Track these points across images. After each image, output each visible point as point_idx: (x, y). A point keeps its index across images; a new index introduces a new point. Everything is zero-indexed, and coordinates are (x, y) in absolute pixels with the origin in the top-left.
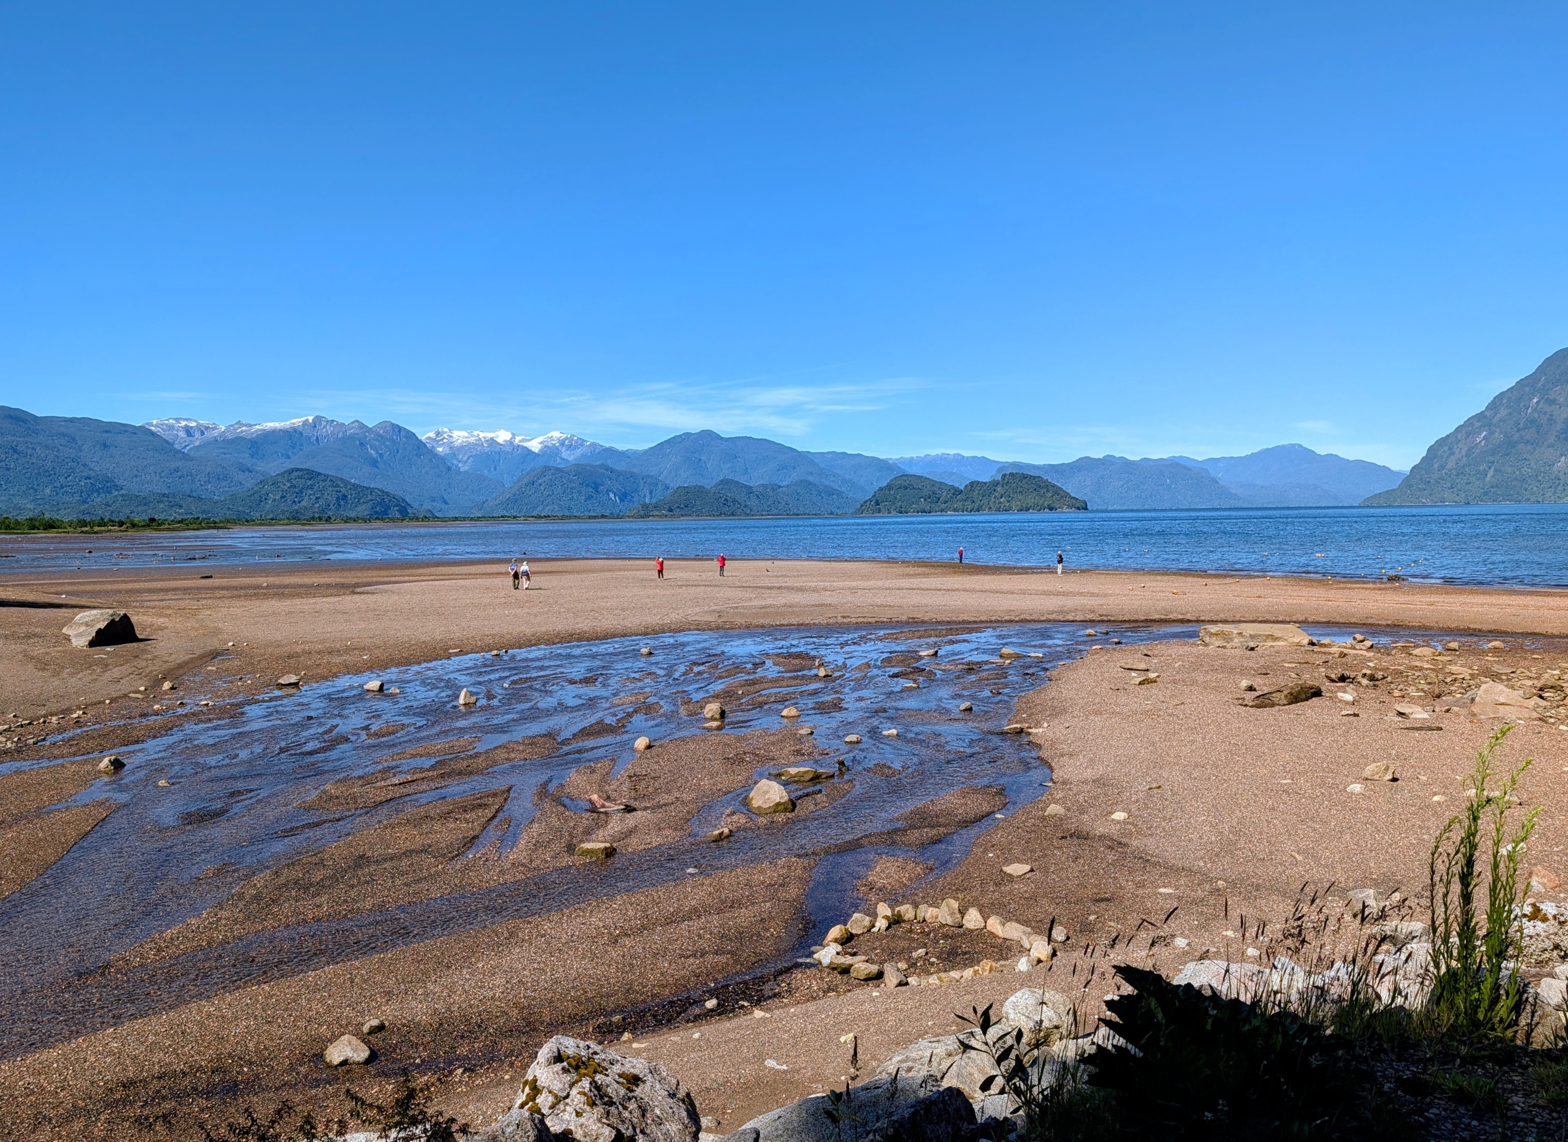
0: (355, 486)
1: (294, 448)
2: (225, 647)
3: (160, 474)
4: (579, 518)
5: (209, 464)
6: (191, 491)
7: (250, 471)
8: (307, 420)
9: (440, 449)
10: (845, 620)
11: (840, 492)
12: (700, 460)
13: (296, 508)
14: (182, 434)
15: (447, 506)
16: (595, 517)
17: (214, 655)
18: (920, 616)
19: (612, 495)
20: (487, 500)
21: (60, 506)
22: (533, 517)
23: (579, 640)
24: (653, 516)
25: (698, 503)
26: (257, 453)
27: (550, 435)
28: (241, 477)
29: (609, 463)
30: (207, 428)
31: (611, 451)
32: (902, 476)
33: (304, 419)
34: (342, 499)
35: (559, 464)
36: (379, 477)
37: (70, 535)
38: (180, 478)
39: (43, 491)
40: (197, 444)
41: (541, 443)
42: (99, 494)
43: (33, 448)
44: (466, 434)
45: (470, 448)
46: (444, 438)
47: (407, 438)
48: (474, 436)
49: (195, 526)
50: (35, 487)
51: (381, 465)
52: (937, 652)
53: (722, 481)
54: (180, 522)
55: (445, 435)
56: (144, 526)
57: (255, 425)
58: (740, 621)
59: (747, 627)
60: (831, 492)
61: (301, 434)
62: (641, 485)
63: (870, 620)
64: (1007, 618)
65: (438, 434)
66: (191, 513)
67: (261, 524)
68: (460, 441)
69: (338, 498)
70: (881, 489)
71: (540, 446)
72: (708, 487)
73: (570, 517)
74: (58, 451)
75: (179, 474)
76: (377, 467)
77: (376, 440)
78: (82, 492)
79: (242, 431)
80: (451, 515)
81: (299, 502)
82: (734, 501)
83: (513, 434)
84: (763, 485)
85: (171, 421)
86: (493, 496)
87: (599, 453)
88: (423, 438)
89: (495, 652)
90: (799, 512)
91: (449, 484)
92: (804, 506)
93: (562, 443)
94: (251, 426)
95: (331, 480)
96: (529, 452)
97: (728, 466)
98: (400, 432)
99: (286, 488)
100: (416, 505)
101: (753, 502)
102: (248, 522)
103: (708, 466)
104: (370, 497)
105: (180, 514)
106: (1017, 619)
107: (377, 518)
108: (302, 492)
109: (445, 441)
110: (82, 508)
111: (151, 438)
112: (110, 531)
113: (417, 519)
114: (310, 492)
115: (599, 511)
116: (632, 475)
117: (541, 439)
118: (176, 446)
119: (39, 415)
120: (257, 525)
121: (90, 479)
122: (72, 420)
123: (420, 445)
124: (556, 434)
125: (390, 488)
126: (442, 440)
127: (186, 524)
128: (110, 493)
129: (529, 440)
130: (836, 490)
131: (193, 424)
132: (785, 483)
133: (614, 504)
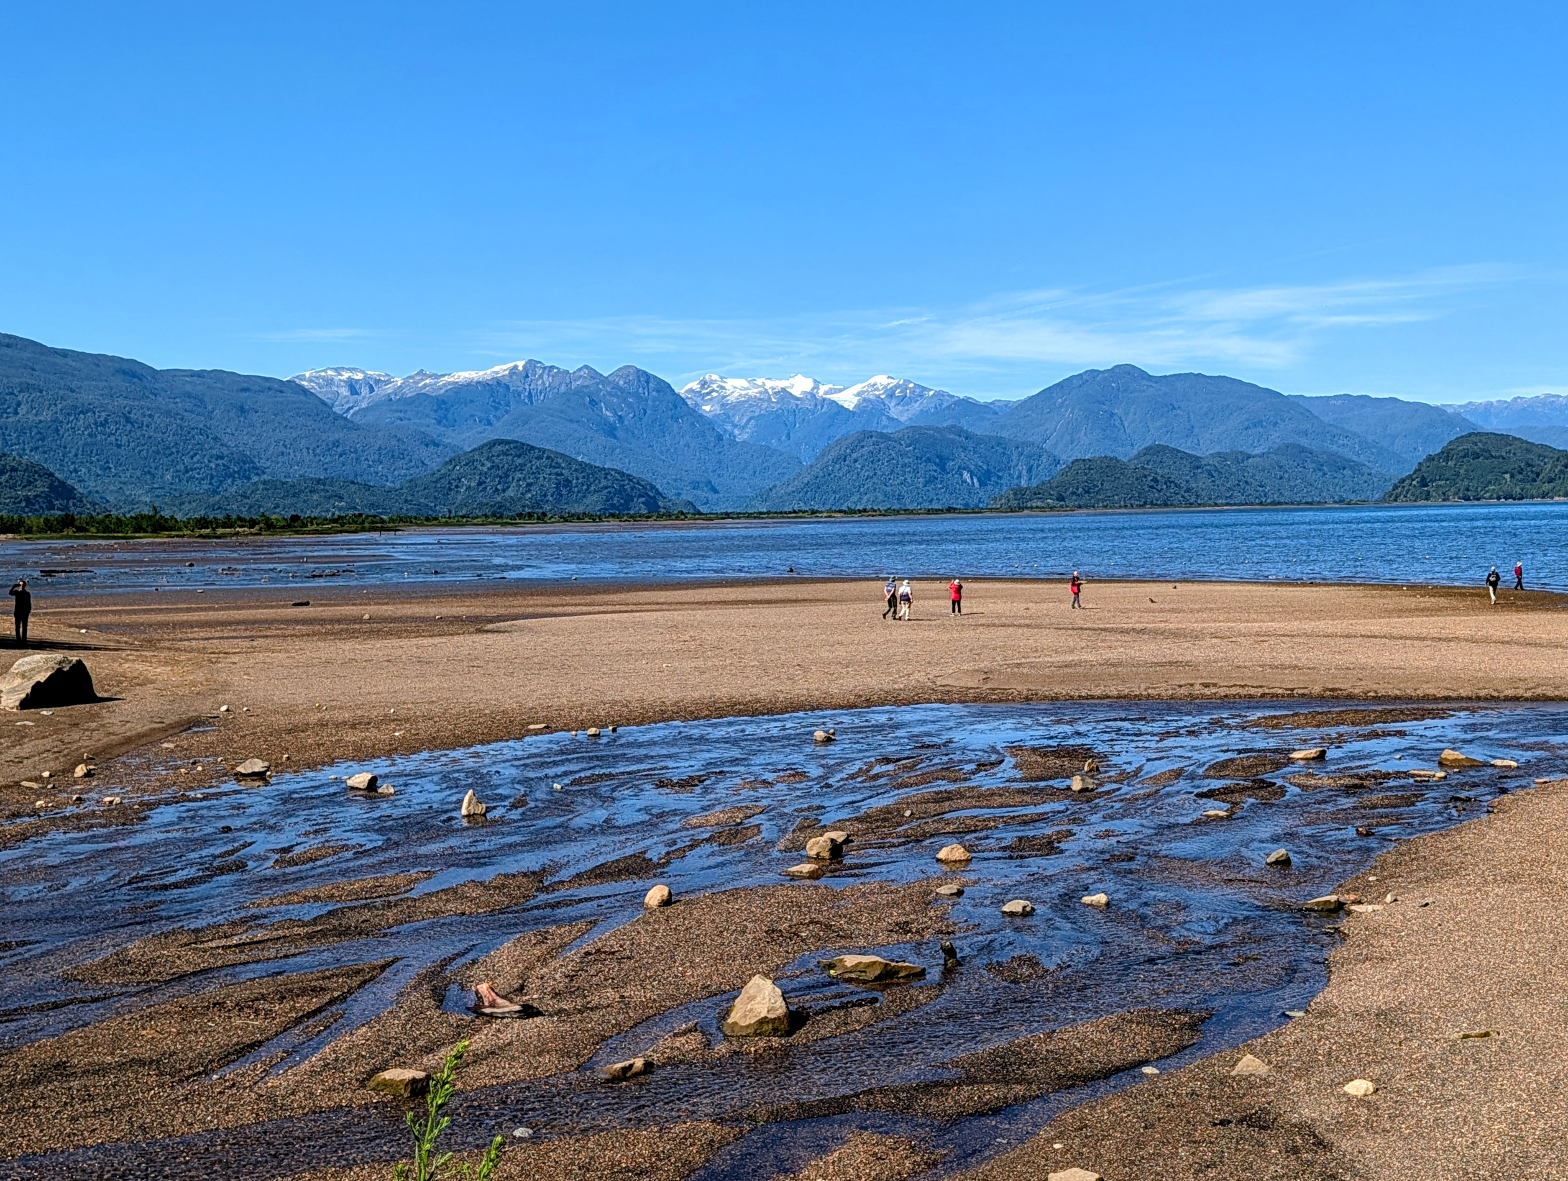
0: (583, 467)
1: (497, 409)
2: (215, 713)
3: (314, 450)
4: (911, 512)
5: (380, 434)
6: (356, 476)
7: (438, 445)
8: (516, 367)
9: (707, 408)
10: (1207, 691)
11: (1357, 464)
12: (1112, 414)
13: (499, 499)
14: (344, 391)
15: (716, 496)
16: (937, 511)
17: (192, 724)
18: (1346, 686)
19: (966, 476)
20: (775, 486)
21: (185, 498)
22: (840, 511)
23: (740, 713)
24: (1031, 508)
25: (1107, 486)
26: (446, 417)
27: (872, 381)
28: (423, 453)
29: (964, 424)
30: (378, 381)
31: (967, 405)
32: (1470, 435)
33: (512, 365)
34: (565, 486)
35: (886, 427)
36: (618, 451)
37: (186, 539)
38: (341, 456)
39: (162, 477)
40: (364, 405)
41: (858, 394)
42: (233, 481)
43: (150, 416)
44: (746, 385)
45: (751, 406)
46: (713, 391)
47: (658, 391)
48: (758, 386)
49: (354, 527)
50: (152, 470)
51: (620, 433)
52: (1323, 753)
53: (1148, 449)
54: (334, 521)
55: (715, 386)
56: (283, 527)
57: (444, 376)
58: (1019, 688)
59: (1027, 699)
60: (1340, 465)
61: (508, 387)
62: (1015, 457)
63: (1252, 691)
64: (1509, 692)
65: (704, 384)
66: (355, 508)
67: (446, 524)
68: (736, 395)
69: (558, 484)
70: (1430, 458)
71: (856, 400)
72: (1125, 460)
73: (897, 512)
74: (182, 419)
75: (340, 450)
76: (615, 437)
77: (616, 395)
78: (212, 477)
79: (425, 386)
80: (720, 510)
81: (504, 491)
82: (1169, 482)
83: (815, 381)
84: (1219, 454)
85: (330, 372)
86: (785, 480)
87: (948, 407)
88: (682, 391)
89: (592, 731)
90: (1282, 500)
91: (720, 462)
92: (1292, 488)
93: (891, 394)
94: (438, 377)
95: (548, 458)
96: (840, 409)
97: (1159, 423)
98: (648, 382)
99: (485, 469)
100: (671, 494)
101: (1202, 483)
102: (430, 520)
103: (1126, 424)
104: (604, 483)
105: (340, 509)
106: (1529, 694)
107: (613, 515)
108: (507, 476)
109: (714, 394)
110: (211, 500)
111: (302, 398)
112: (237, 534)
113: (669, 516)
114: (518, 475)
115: (946, 500)
116: (1000, 442)
117: (858, 388)
118: (336, 409)
119: (158, 369)
120: (441, 525)
121: (222, 458)
122: (200, 374)
123: (678, 401)
124: (881, 380)
125: (633, 470)
126: (709, 393)
127: (341, 524)
128: (249, 478)
129: (840, 391)
130: (1350, 461)
131: (359, 376)
132: (1257, 451)
133: (970, 489)
